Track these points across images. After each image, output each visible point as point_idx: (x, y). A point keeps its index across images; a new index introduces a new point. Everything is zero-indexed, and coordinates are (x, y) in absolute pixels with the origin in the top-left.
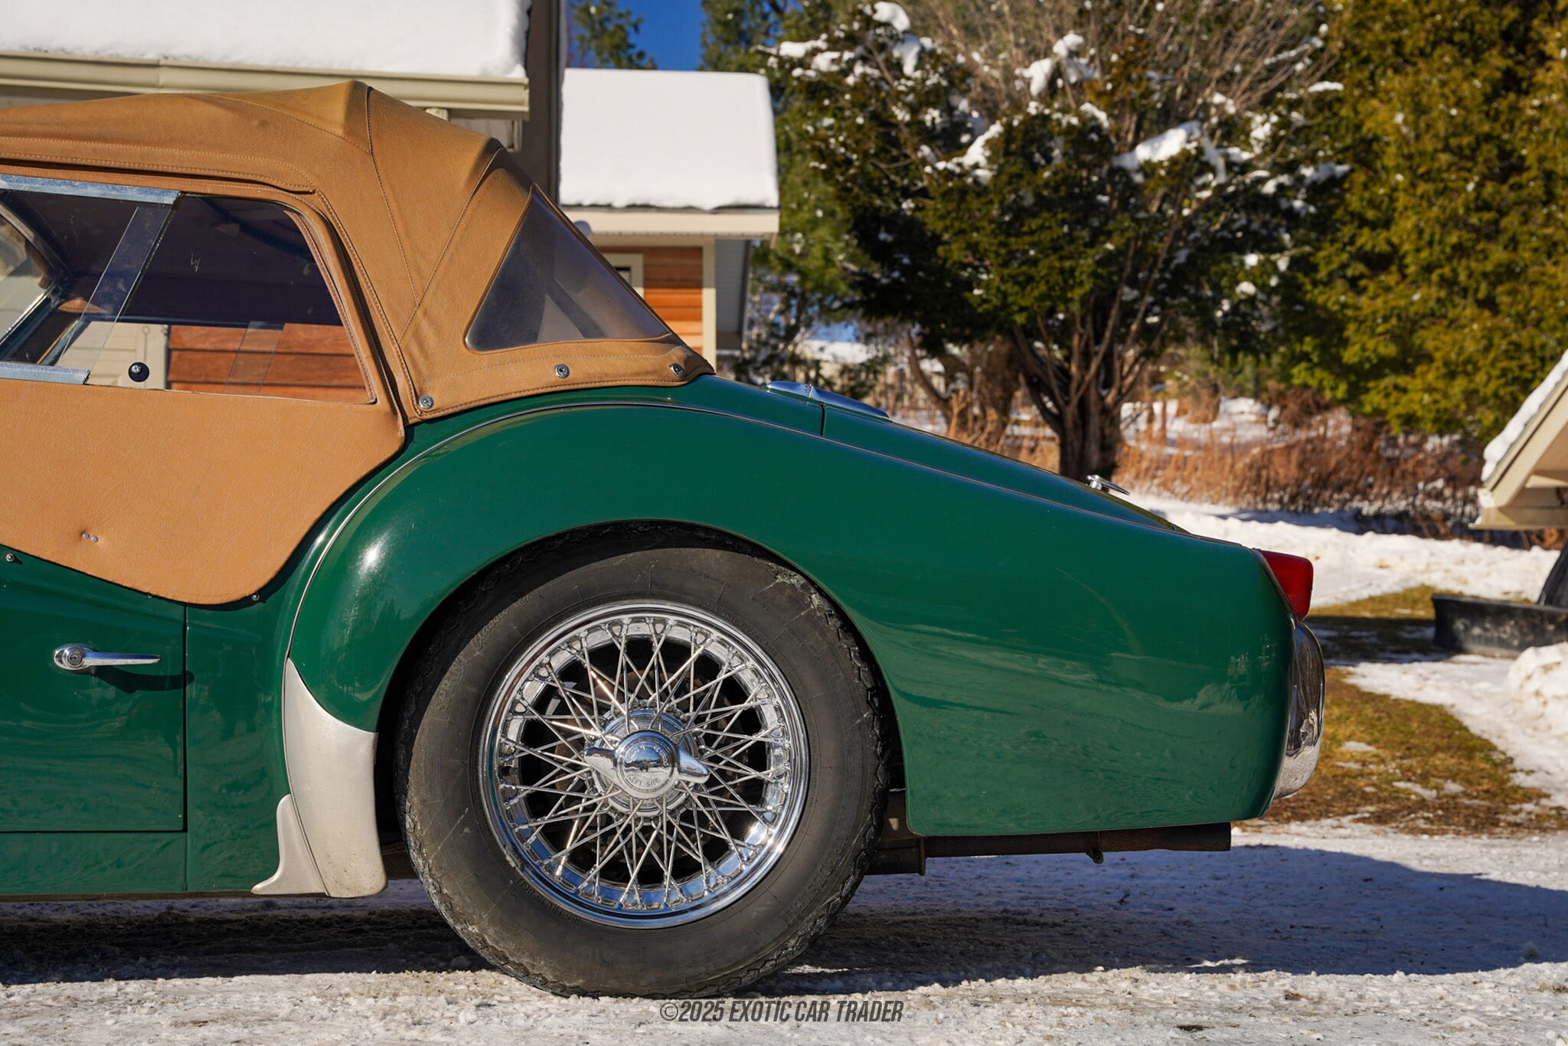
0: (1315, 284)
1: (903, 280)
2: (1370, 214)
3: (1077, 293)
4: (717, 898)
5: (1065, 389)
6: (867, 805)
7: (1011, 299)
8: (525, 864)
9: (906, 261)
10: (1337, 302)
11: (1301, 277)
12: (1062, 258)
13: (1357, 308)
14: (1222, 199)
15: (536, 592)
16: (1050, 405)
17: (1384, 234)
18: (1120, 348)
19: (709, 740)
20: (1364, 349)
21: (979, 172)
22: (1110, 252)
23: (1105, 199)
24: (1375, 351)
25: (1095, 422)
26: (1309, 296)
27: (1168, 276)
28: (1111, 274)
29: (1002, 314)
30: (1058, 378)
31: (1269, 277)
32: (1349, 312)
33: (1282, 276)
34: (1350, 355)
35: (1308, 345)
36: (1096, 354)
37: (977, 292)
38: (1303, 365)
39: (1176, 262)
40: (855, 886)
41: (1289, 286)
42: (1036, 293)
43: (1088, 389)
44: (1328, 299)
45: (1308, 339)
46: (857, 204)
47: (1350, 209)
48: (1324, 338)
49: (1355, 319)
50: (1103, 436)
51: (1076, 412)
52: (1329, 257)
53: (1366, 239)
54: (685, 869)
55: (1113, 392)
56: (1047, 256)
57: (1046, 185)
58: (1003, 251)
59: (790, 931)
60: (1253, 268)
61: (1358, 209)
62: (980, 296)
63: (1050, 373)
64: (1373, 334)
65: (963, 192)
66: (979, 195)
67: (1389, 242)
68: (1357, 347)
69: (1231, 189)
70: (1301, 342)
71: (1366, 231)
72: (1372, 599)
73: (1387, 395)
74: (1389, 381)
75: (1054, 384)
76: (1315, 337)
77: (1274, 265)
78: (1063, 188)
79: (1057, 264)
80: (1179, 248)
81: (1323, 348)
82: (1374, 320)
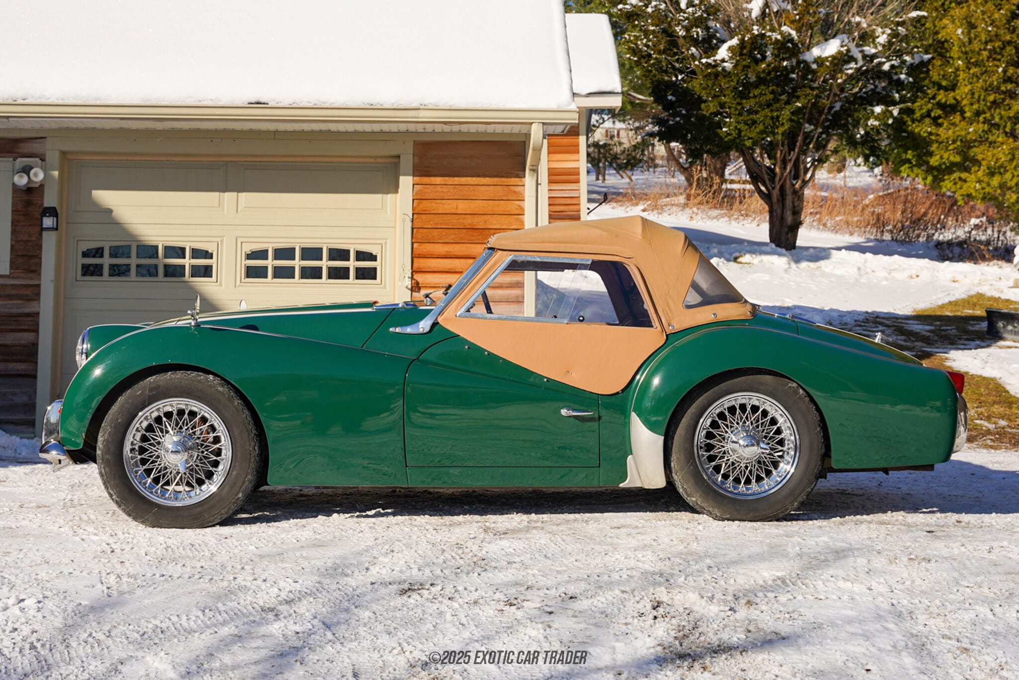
0: (913, 121)
1: (682, 122)
2: (944, 83)
3: (781, 130)
4: (770, 489)
5: (772, 180)
6: (819, 459)
7: (743, 134)
8: (709, 478)
9: (684, 112)
10: (926, 131)
11: (905, 117)
12: (772, 111)
13: (938, 135)
14: (860, 74)
15: (712, 390)
16: (763, 188)
17: (952, 94)
18: (803, 157)
19: (766, 437)
20: (941, 157)
21: (725, 64)
22: (799, 107)
23: (794, 76)
24: (948, 159)
25: (789, 199)
26: (910, 128)
27: (830, 118)
28: (799, 119)
29: (738, 141)
30: (768, 174)
31: (888, 119)
32: (933, 138)
33: (895, 118)
34: (934, 161)
35: (910, 155)
36: (790, 160)
37: (724, 129)
38: (907, 165)
39: (834, 109)
40: (815, 485)
41: (899, 124)
42: (758, 130)
43: (785, 181)
44: (921, 130)
45: (910, 152)
46: (654, 79)
47: (933, 80)
48: (919, 151)
49: (937, 142)
50: (794, 207)
51: (778, 193)
52: (921, 106)
53: (941, 97)
54: (759, 479)
55: (800, 182)
56: (763, 109)
57: (764, 71)
58: (739, 107)
59: (795, 500)
60: (878, 114)
61: (938, 80)
62: (726, 132)
63: (764, 171)
64: (947, 150)
65: (717, 75)
66: (725, 76)
67: (955, 99)
68: (938, 157)
69: (864, 68)
70: (906, 153)
71: (942, 92)
72: (950, 303)
73: (955, 184)
74: (956, 175)
75: (766, 177)
76: (913, 151)
77: (891, 112)
78: (773, 73)
79: (769, 114)
80: (836, 101)
81: (919, 157)
82: (948, 142)
